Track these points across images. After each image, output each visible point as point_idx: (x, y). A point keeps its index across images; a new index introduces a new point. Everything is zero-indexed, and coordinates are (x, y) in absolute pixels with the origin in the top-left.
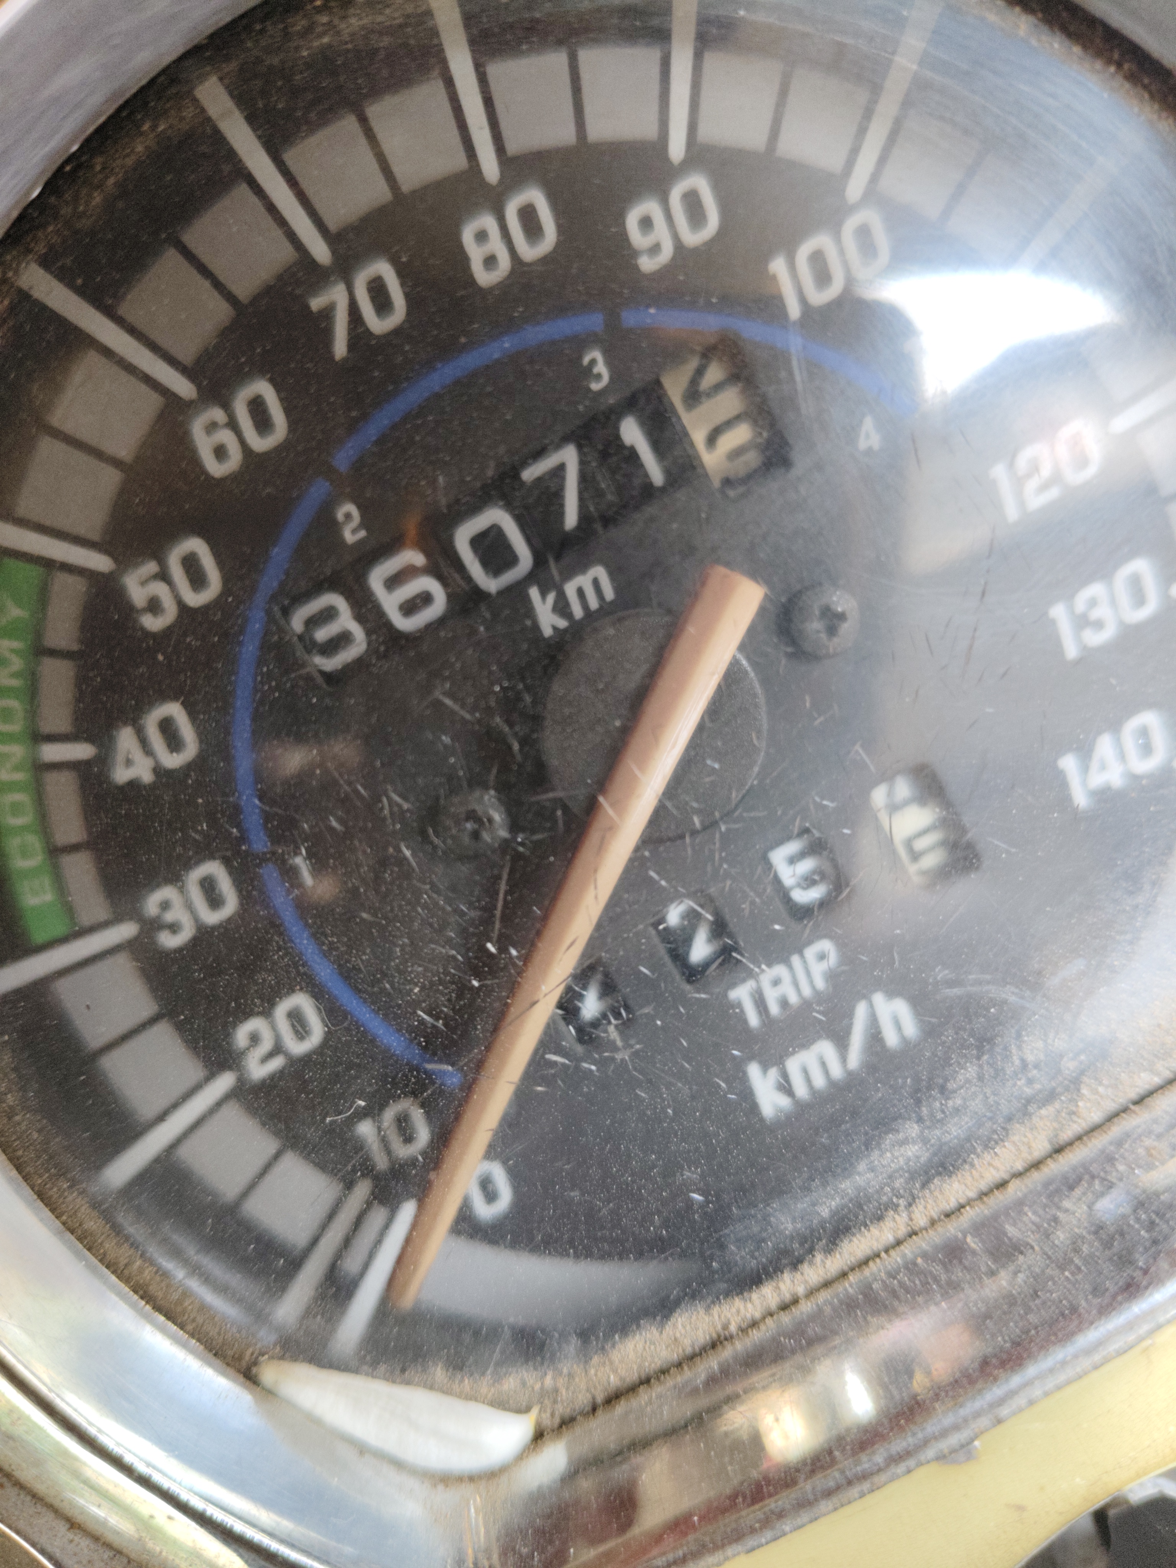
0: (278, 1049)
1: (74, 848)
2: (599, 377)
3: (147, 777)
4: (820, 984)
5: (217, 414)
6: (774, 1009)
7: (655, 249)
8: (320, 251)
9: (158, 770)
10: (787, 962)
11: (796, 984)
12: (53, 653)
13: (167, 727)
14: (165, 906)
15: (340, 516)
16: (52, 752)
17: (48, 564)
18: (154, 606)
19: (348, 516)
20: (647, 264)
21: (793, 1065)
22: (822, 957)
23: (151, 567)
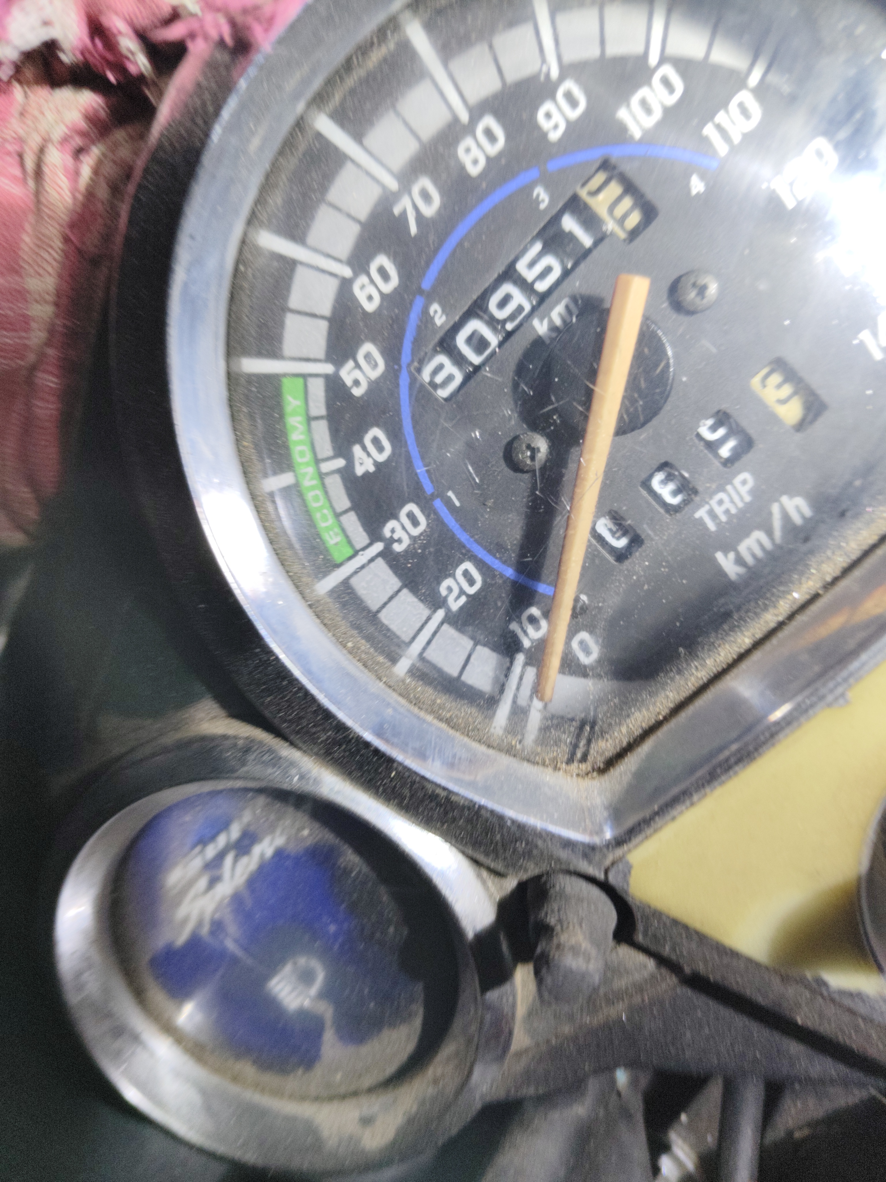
0: (462, 592)
1: (346, 512)
2: (543, 201)
3: (372, 469)
4: (748, 498)
5: (363, 279)
6: (723, 518)
7: (556, 127)
8: (393, 185)
9: (376, 464)
10: (724, 490)
11: (732, 501)
12: (317, 418)
13: (376, 441)
14: (393, 531)
15: (432, 312)
16: (326, 467)
17: (305, 377)
18: (357, 383)
19: (436, 312)
20: (554, 136)
21: (743, 548)
22: (744, 482)
23: (351, 364)
